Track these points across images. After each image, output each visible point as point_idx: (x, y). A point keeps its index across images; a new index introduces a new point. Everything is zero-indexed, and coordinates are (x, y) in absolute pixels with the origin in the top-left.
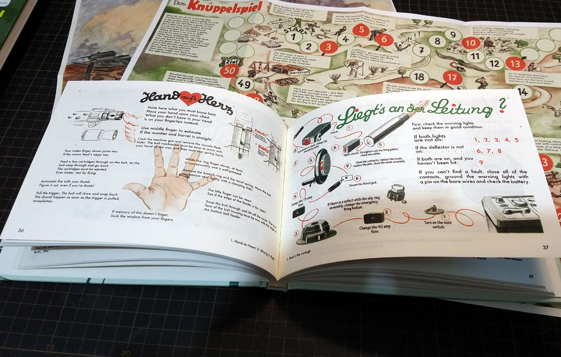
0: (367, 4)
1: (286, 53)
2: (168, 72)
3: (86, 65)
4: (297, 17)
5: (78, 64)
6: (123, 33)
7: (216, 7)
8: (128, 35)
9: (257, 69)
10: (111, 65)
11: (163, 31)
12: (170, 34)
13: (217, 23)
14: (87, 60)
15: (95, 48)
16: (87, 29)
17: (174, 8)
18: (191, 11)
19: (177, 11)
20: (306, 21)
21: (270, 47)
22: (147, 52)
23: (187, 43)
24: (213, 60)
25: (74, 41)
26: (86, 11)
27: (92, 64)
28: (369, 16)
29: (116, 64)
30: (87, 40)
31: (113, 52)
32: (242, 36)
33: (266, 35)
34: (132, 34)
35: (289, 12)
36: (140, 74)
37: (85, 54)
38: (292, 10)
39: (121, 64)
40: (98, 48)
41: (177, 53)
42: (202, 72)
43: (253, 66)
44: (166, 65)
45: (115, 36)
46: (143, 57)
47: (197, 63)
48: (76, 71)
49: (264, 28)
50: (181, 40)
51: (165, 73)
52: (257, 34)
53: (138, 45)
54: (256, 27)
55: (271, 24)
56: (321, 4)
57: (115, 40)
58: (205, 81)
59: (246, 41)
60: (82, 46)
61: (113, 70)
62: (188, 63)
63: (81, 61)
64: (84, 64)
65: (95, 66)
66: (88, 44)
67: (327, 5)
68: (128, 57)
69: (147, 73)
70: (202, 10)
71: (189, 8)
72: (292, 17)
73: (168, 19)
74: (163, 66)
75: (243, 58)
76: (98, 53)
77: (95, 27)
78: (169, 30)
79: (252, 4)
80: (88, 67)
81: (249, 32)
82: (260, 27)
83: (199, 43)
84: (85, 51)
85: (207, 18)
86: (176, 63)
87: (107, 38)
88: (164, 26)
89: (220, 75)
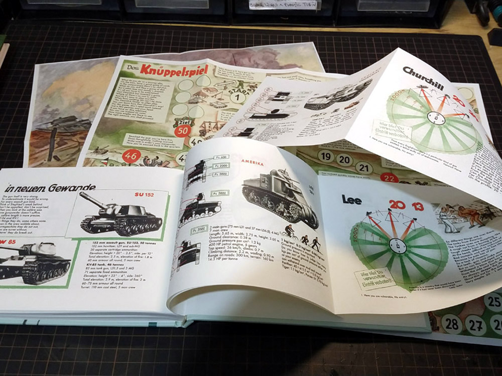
0: (299, 65)
1: (232, 113)
2: (127, 135)
3: (50, 130)
4: (240, 80)
5: (41, 129)
6: (81, 98)
7: (166, 71)
8: (86, 100)
9: (207, 128)
10: (73, 129)
11: (119, 95)
12: (126, 98)
13: (169, 86)
14: (50, 125)
15: (56, 114)
16: (47, 96)
17: (128, 72)
18: (144, 75)
19: (131, 76)
20: (248, 83)
21: (217, 108)
22: (106, 116)
23: (142, 106)
24: (167, 121)
25: (36, 107)
26: (45, 77)
27: (55, 129)
28: (302, 76)
29: (77, 129)
30: (48, 106)
31: (74, 117)
32: (192, 98)
33: (213, 97)
34: (90, 98)
35: (232, 74)
36: (102, 137)
37: (48, 119)
38: (235, 72)
39: (82, 128)
40: (59, 114)
41: (134, 116)
42: (158, 134)
43: (203, 126)
44: (125, 128)
45: (74, 101)
46: (104, 121)
47: (154, 124)
48: (41, 137)
49: (211, 90)
50: (137, 103)
51: (124, 135)
52: (206, 96)
53: (96, 109)
54: (204, 89)
55: (217, 86)
56: (259, 66)
57: (75, 105)
58: (161, 142)
59: (196, 103)
60: (45, 112)
61: (76, 135)
62: (145, 125)
63: (44, 127)
64: (47, 129)
65: (58, 131)
66: (49, 110)
67: (265, 68)
68: (88, 121)
69: (108, 136)
70: (154, 73)
71: (142, 72)
72: (235, 79)
73: (123, 83)
74: (122, 129)
75: (194, 119)
76: (60, 118)
77: (54, 93)
78: (125, 94)
79: (199, 67)
80: (52, 133)
81: (198, 94)
82: (207, 89)
83: (154, 106)
84: (47, 116)
85: (159, 82)
86: (134, 125)
87: (66, 103)
88: (120, 91)
89: (174, 135)
